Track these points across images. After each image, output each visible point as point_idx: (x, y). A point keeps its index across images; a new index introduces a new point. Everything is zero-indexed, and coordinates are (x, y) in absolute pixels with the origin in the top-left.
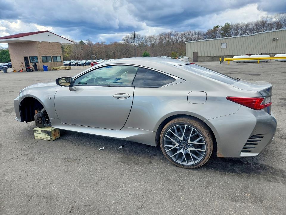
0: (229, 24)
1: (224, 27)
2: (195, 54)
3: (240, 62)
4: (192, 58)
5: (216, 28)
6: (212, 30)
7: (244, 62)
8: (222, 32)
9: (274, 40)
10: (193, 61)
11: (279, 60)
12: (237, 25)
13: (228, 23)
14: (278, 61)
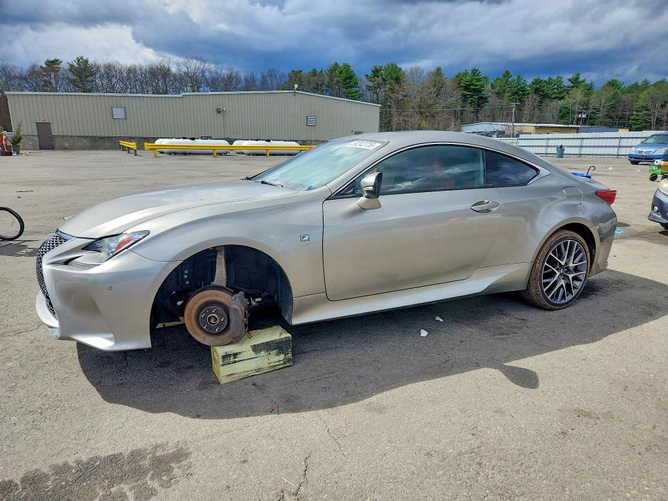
0: (87, 61)
1: (75, 64)
2: (43, 128)
3: (175, 153)
4: (36, 138)
5: (53, 64)
6: (41, 67)
7: (185, 154)
8: (72, 77)
9: (219, 112)
10: (40, 146)
11: (243, 151)
12: (109, 67)
13: (85, 58)
14: (243, 153)
